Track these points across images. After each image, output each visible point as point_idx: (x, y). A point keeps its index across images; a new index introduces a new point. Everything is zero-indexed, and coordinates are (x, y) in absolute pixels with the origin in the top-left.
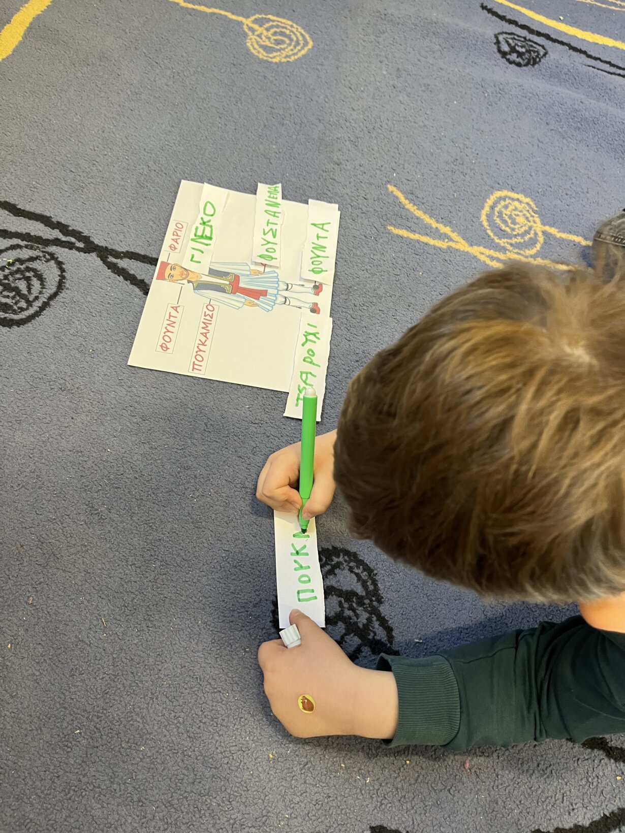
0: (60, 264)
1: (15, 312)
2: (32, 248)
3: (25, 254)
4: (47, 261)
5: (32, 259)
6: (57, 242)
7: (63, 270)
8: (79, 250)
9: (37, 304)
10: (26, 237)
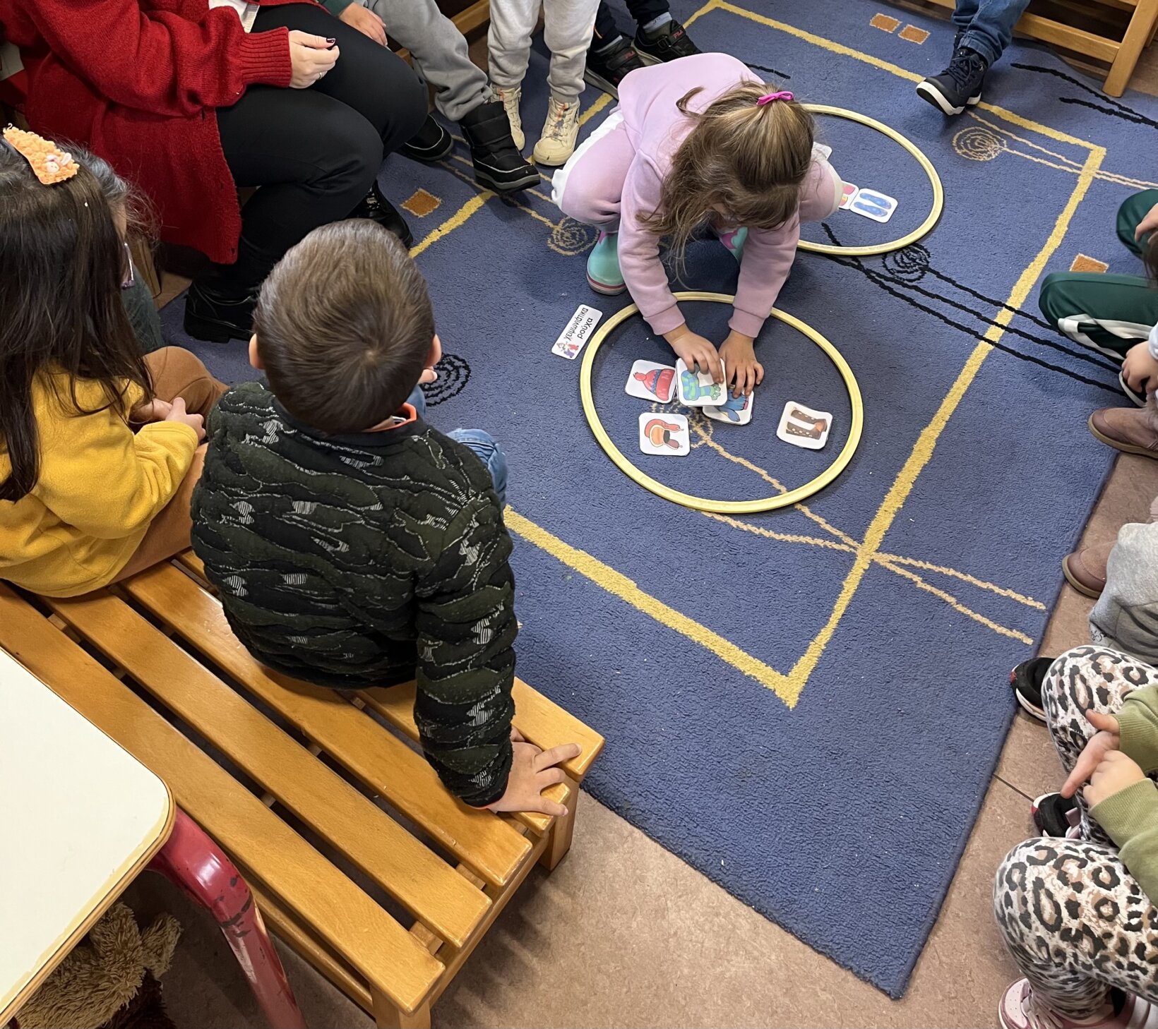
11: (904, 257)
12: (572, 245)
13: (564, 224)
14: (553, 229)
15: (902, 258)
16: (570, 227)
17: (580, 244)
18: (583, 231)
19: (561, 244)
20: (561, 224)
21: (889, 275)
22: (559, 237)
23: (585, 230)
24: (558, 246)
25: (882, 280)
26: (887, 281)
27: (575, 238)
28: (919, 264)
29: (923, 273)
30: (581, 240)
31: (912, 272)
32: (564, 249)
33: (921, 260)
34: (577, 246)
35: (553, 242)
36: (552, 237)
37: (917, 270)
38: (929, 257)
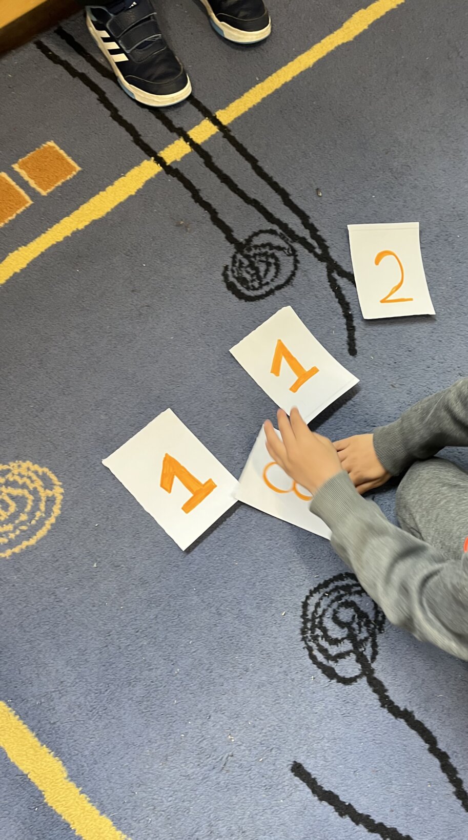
0: (296, 261)
1: (248, 288)
2: (283, 238)
3: (277, 241)
4: (289, 255)
5: (279, 248)
6: (303, 241)
7: (296, 268)
8: (316, 255)
9: (266, 289)
10: (284, 226)
15: (267, 271)
21: (297, 246)
25: (310, 240)
26: (305, 239)
28: (247, 257)
29: (249, 240)
31: (263, 246)
33: (241, 263)
37: (256, 247)
38: (226, 268)
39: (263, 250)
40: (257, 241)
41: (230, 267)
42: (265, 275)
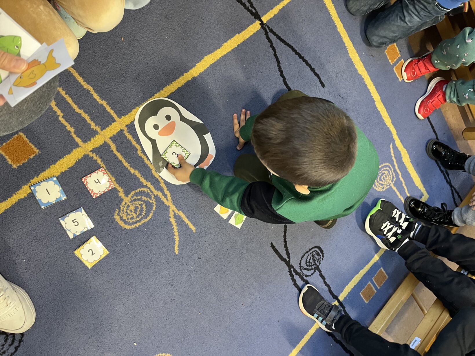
0: (300, 264)
1: (317, 251)
2: (303, 274)
3: (305, 272)
4: (302, 266)
5: (305, 269)
6: (297, 273)
7: (301, 261)
8: (293, 267)
9: (311, 251)
10: (302, 279)
11: (312, 257)
12: (132, 218)
13: (132, 197)
14: (122, 200)
15: (310, 259)
16: (135, 200)
17: (138, 219)
18: (144, 206)
19: (125, 217)
20: (130, 196)
21: (299, 271)
22: (125, 209)
23: (146, 206)
24: (121, 218)
25: (294, 274)
26: (296, 274)
27: (135, 213)
28: (316, 264)
29: (315, 271)
30: (140, 214)
31: (310, 270)
32: (125, 222)
33: (318, 262)
34: (135, 220)
35: (118, 214)
36: (119, 208)
37: (312, 269)
38: (323, 260)
39: (310, 268)
40: (312, 271)
41: (321, 259)
42: (311, 257)
